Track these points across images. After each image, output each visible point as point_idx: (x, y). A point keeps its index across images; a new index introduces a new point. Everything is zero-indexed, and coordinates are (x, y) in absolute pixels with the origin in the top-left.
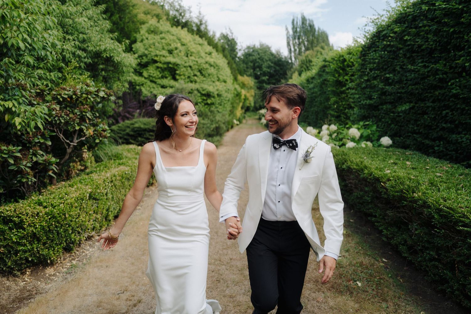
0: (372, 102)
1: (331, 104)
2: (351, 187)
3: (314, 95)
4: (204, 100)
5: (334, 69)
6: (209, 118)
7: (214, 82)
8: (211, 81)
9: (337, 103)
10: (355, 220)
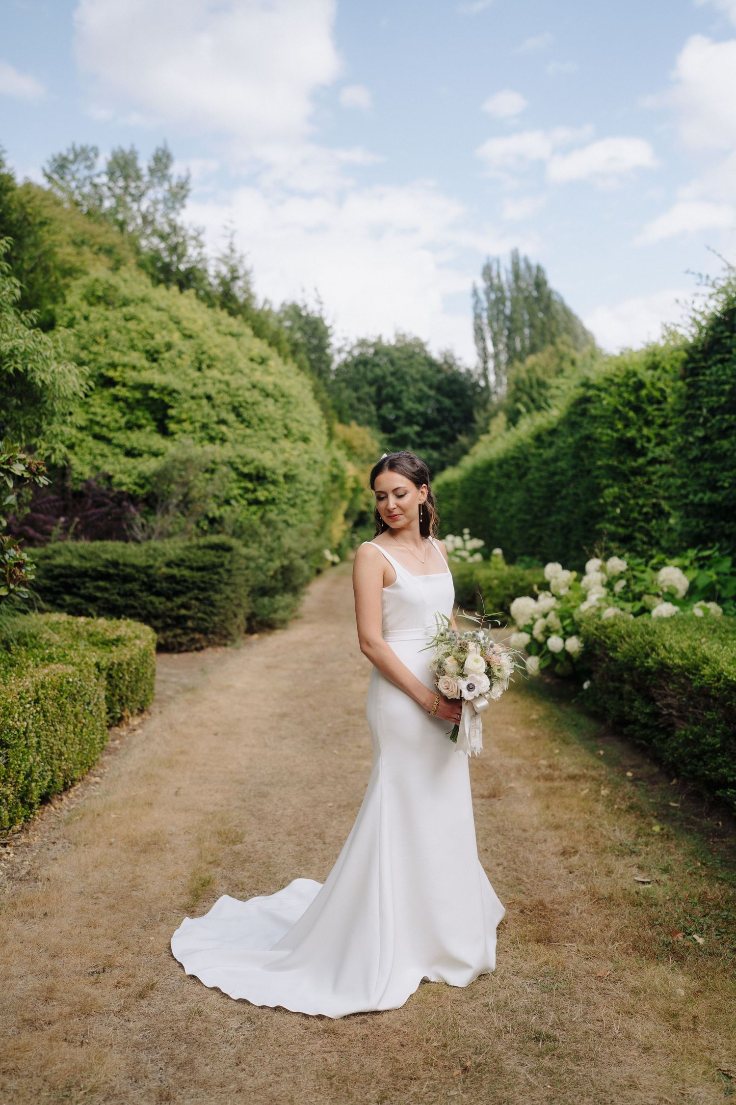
0: (718, 497)
1: (606, 504)
2: (670, 715)
3: (557, 478)
4: (246, 490)
5: (611, 408)
6: (260, 542)
7: (274, 440)
8: (268, 437)
9: (623, 501)
10: (682, 803)
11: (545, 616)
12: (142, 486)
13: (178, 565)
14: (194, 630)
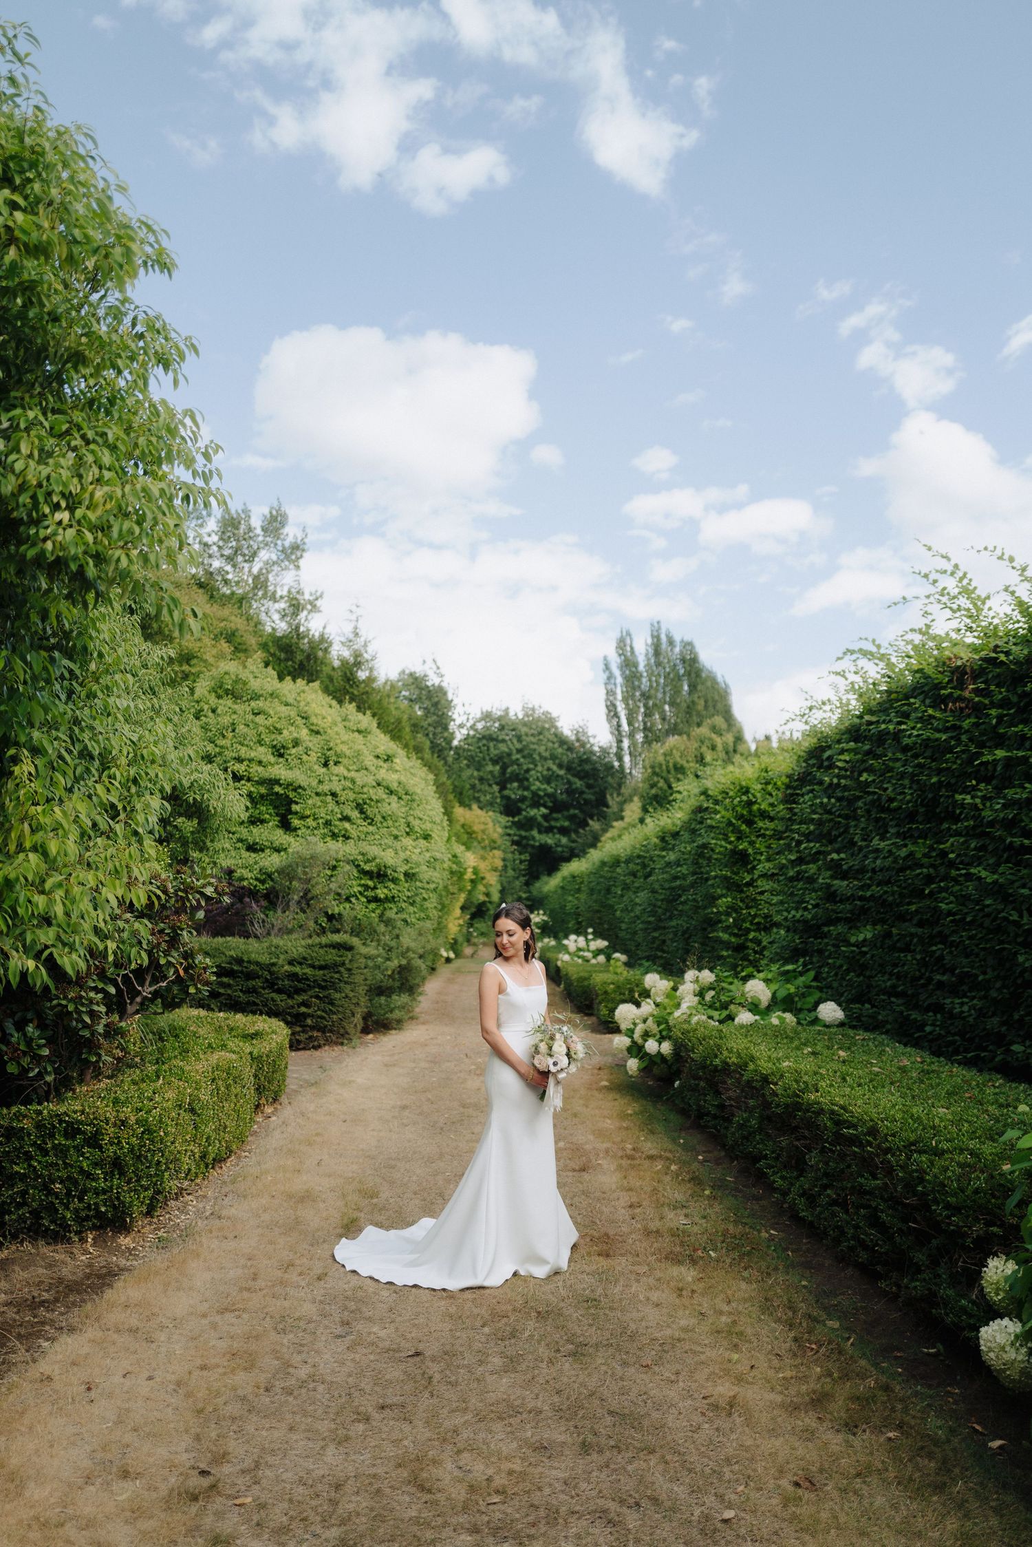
0: (806, 915)
1: (718, 913)
2: (730, 1105)
3: (678, 883)
4: (367, 887)
5: (725, 820)
6: (378, 941)
7: (396, 837)
8: (390, 834)
9: (736, 911)
10: (736, 1178)
11: (645, 1021)
12: (263, 882)
13: (301, 964)
14: (313, 1028)
